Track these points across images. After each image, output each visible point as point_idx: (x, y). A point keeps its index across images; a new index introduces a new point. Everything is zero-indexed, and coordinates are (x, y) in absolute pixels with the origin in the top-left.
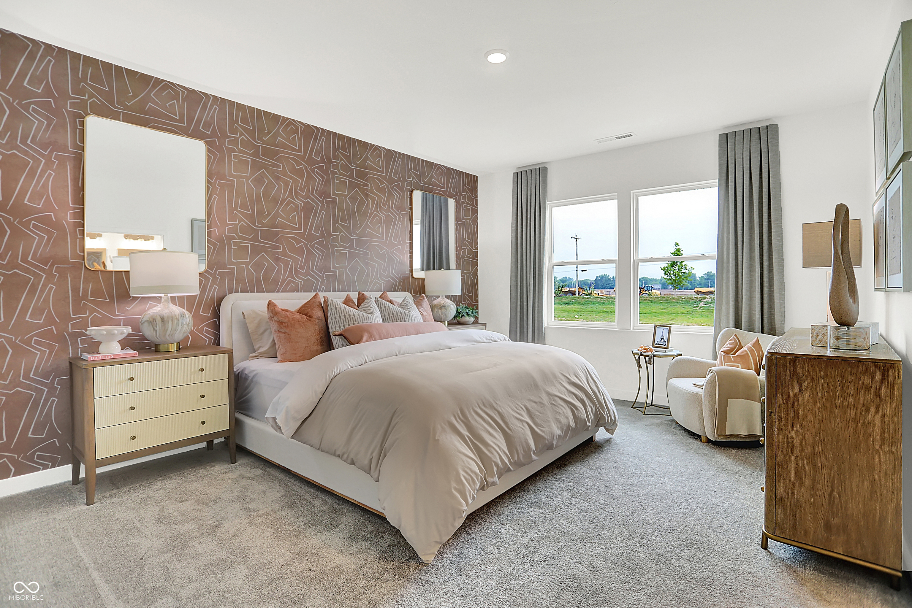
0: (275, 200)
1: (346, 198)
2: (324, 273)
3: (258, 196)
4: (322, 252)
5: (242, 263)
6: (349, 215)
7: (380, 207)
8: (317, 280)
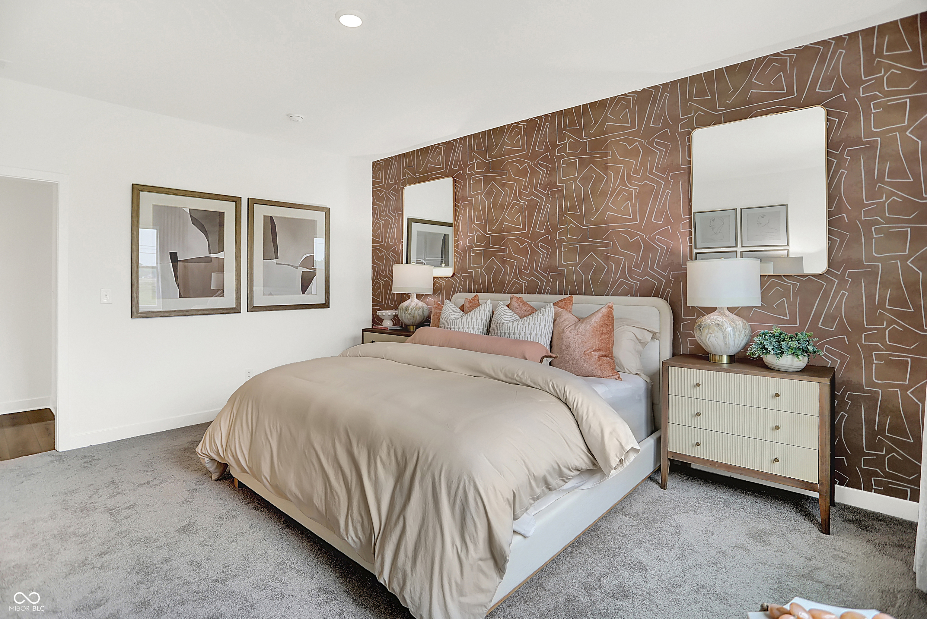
0: (502, 207)
1: (575, 181)
2: (549, 273)
3: (489, 207)
4: (547, 249)
5: (478, 267)
6: (579, 201)
7: (629, 176)
8: (542, 281)
